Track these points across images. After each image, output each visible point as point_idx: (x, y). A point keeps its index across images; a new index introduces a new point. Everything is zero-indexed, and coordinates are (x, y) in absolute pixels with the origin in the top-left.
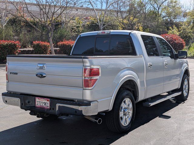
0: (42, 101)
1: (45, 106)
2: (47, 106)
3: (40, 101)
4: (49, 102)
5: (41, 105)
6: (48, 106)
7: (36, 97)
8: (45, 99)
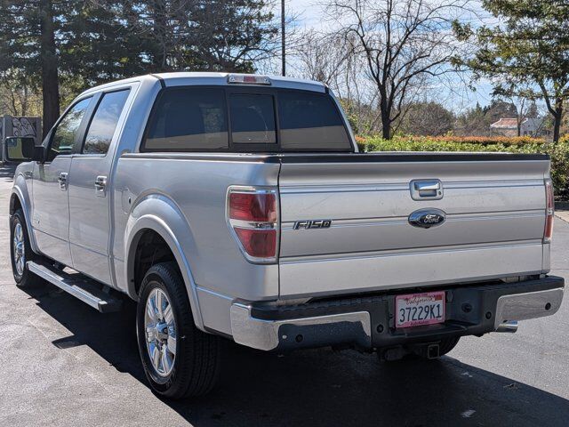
0: (420, 305)
1: (428, 318)
2: (436, 315)
3: (412, 305)
4: (441, 302)
5: (416, 317)
6: (439, 316)
7: (398, 297)
8: (429, 294)
